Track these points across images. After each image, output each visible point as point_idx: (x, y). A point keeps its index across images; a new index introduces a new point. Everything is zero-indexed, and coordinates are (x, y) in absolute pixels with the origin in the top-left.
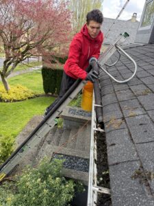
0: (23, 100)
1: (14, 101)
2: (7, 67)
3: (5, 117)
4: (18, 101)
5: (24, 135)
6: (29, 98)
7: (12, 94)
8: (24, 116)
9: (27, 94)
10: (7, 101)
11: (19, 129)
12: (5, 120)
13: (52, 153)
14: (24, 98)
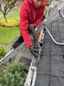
0: (13, 27)
1: (10, 27)
2: (6, 10)
3: (5, 34)
4: (11, 27)
5: (12, 44)
6: (16, 26)
7: (9, 23)
8: (13, 35)
9: (15, 24)
10: (7, 27)
11: (10, 41)
12: (5, 36)
13: (21, 57)
14: (14, 26)
